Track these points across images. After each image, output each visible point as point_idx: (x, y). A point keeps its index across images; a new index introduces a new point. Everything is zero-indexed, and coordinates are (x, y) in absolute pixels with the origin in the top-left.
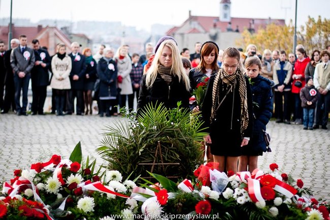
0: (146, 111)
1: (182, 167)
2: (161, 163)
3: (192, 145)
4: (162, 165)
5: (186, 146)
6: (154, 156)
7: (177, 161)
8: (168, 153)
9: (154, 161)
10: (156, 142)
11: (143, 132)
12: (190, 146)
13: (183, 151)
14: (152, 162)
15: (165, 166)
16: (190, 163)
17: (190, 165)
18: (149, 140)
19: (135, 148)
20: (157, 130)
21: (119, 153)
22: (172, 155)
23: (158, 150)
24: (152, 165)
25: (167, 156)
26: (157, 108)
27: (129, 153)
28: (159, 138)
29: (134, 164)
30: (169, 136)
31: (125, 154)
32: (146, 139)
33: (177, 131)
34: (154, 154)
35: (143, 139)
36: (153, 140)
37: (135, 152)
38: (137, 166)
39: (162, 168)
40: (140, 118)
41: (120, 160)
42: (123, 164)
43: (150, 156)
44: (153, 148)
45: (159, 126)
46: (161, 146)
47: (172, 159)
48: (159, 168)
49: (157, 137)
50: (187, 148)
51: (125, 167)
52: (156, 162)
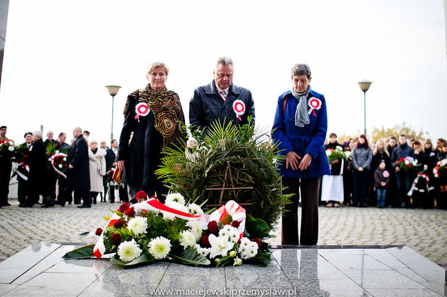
0: (213, 130)
1: (256, 192)
2: (231, 187)
3: (268, 166)
4: (232, 190)
5: (260, 167)
6: (224, 179)
7: (250, 184)
8: (239, 175)
9: (224, 185)
10: (226, 163)
11: (210, 151)
12: (264, 167)
13: (257, 173)
14: (221, 187)
15: (236, 191)
16: (265, 188)
17: (265, 190)
18: (216, 161)
19: (202, 171)
20: (227, 150)
21: (183, 177)
22: (244, 177)
23: (228, 173)
24: (221, 190)
25: (238, 179)
26: (226, 126)
27: (195, 177)
28: (228, 158)
29: (201, 189)
30: (241, 156)
31: (190, 178)
32: (214, 160)
33: (249, 150)
34: (223, 178)
35: (210, 160)
36: (221, 160)
37: (201, 175)
38: (204, 191)
39: (233, 193)
40: (207, 138)
41: (185, 186)
42: (188, 190)
43: (219, 180)
44: (222, 170)
45: (228, 144)
46: (231, 168)
47: (243, 182)
48: (230, 194)
49: (226, 156)
50: (261, 169)
51: (191, 195)
52: (225, 187)
